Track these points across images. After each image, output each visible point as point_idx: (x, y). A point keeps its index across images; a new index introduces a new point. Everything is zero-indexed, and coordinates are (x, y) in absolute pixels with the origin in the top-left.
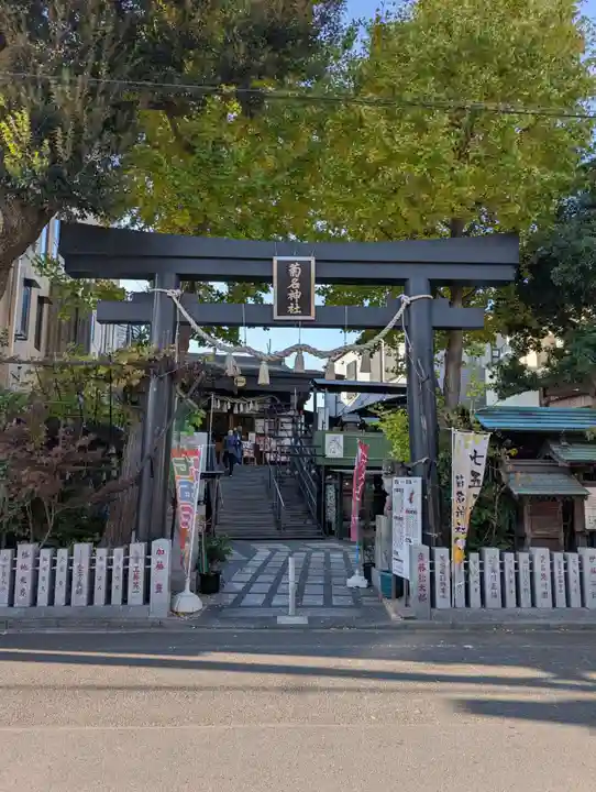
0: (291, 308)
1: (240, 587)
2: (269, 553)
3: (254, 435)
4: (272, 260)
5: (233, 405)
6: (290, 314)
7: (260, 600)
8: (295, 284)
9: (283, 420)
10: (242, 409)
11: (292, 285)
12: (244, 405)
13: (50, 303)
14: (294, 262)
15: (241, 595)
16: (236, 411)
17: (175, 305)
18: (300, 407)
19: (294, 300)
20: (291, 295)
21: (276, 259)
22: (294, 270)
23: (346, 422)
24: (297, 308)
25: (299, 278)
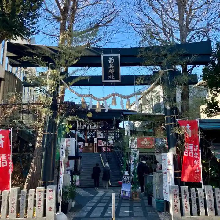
0: (110, 77)
1: (89, 208)
2: (104, 193)
3: (97, 139)
4: (101, 56)
5: (87, 125)
7: (99, 214)
9: (110, 132)
10: (91, 127)
11: (110, 67)
12: (92, 125)
13: (4, 81)
14: (111, 57)
15: (90, 212)
16: (88, 128)
18: (117, 126)
20: (110, 71)
21: (103, 56)
22: (111, 60)
23: (138, 132)
24: (113, 77)
25: (113, 64)
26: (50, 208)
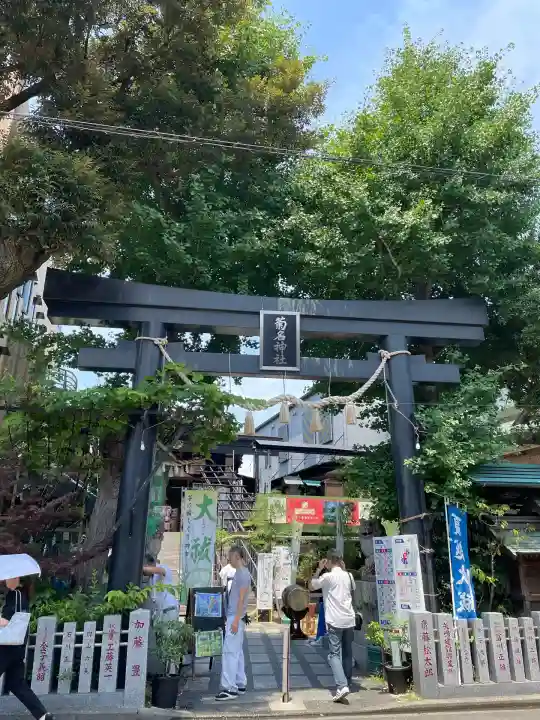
0: (276, 359)
4: (258, 314)
6: (274, 365)
8: (281, 336)
10: (177, 472)
11: (278, 337)
13: (8, 353)
14: (280, 316)
17: (161, 354)
19: (280, 351)
20: (277, 347)
21: (262, 313)
22: (280, 323)
23: (288, 486)
24: (283, 359)
25: (285, 331)
26: (136, 669)
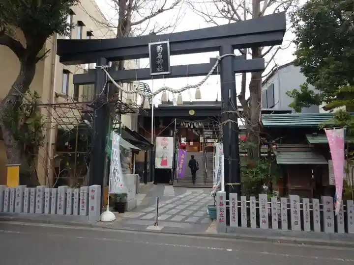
0: (158, 68)
4: (148, 45)
6: (158, 72)
8: (160, 56)
11: (158, 57)
12: (196, 124)
14: (159, 45)
17: (105, 73)
19: (160, 64)
20: (158, 62)
21: (150, 45)
22: (159, 48)
24: (162, 68)
25: (162, 53)
26: (92, 208)
